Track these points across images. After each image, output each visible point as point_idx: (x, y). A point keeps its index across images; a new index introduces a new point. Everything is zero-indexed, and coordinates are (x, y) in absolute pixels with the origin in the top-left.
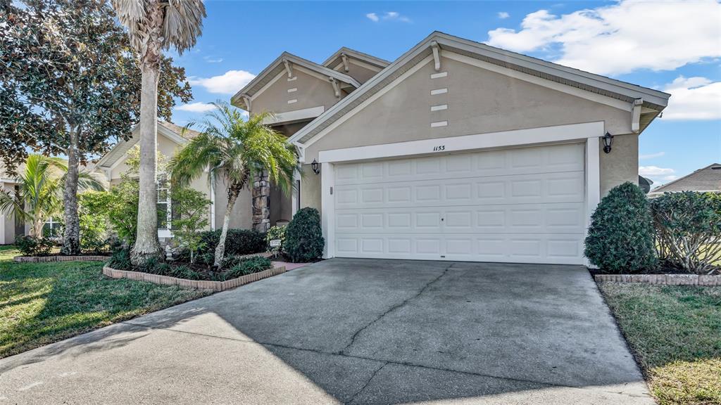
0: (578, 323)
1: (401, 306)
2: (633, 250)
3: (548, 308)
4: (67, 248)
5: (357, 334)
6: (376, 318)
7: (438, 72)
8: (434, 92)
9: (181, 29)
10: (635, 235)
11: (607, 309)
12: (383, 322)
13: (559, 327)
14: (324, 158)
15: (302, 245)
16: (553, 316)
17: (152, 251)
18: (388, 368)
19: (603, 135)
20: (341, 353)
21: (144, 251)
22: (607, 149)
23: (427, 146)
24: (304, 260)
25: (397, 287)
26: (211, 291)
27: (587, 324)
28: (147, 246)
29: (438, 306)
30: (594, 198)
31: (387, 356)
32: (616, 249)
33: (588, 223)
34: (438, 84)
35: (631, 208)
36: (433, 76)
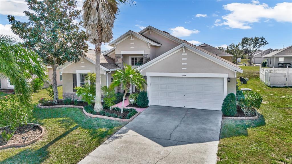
0: (213, 132)
1: (177, 127)
2: (231, 111)
3: (208, 128)
4: (55, 102)
5: (170, 135)
6: (173, 131)
7: (184, 53)
8: (183, 59)
9: (106, 39)
10: (232, 107)
11: (220, 128)
12: (175, 132)
13: (209, 133)
14: (148, 74)
15: (143, 103)
16: (210, 130)
17: (101, 108)
18: (179, 142)
19: (228, 77)
20: (169, 139)
21: (99, 108)
22: (229, 81)
23: (180, 75)
24: (144, 108)
25: (174, 120)
26: (127, 122)
27: (215, 132)
28: (99, 106)
29: (186, 127)
30: (225, 94)
31: (178, 140)
32: (228, 111)
33: (222, 102)
34: (184, 56)
35: (231, 101)
36: (183, 54)
